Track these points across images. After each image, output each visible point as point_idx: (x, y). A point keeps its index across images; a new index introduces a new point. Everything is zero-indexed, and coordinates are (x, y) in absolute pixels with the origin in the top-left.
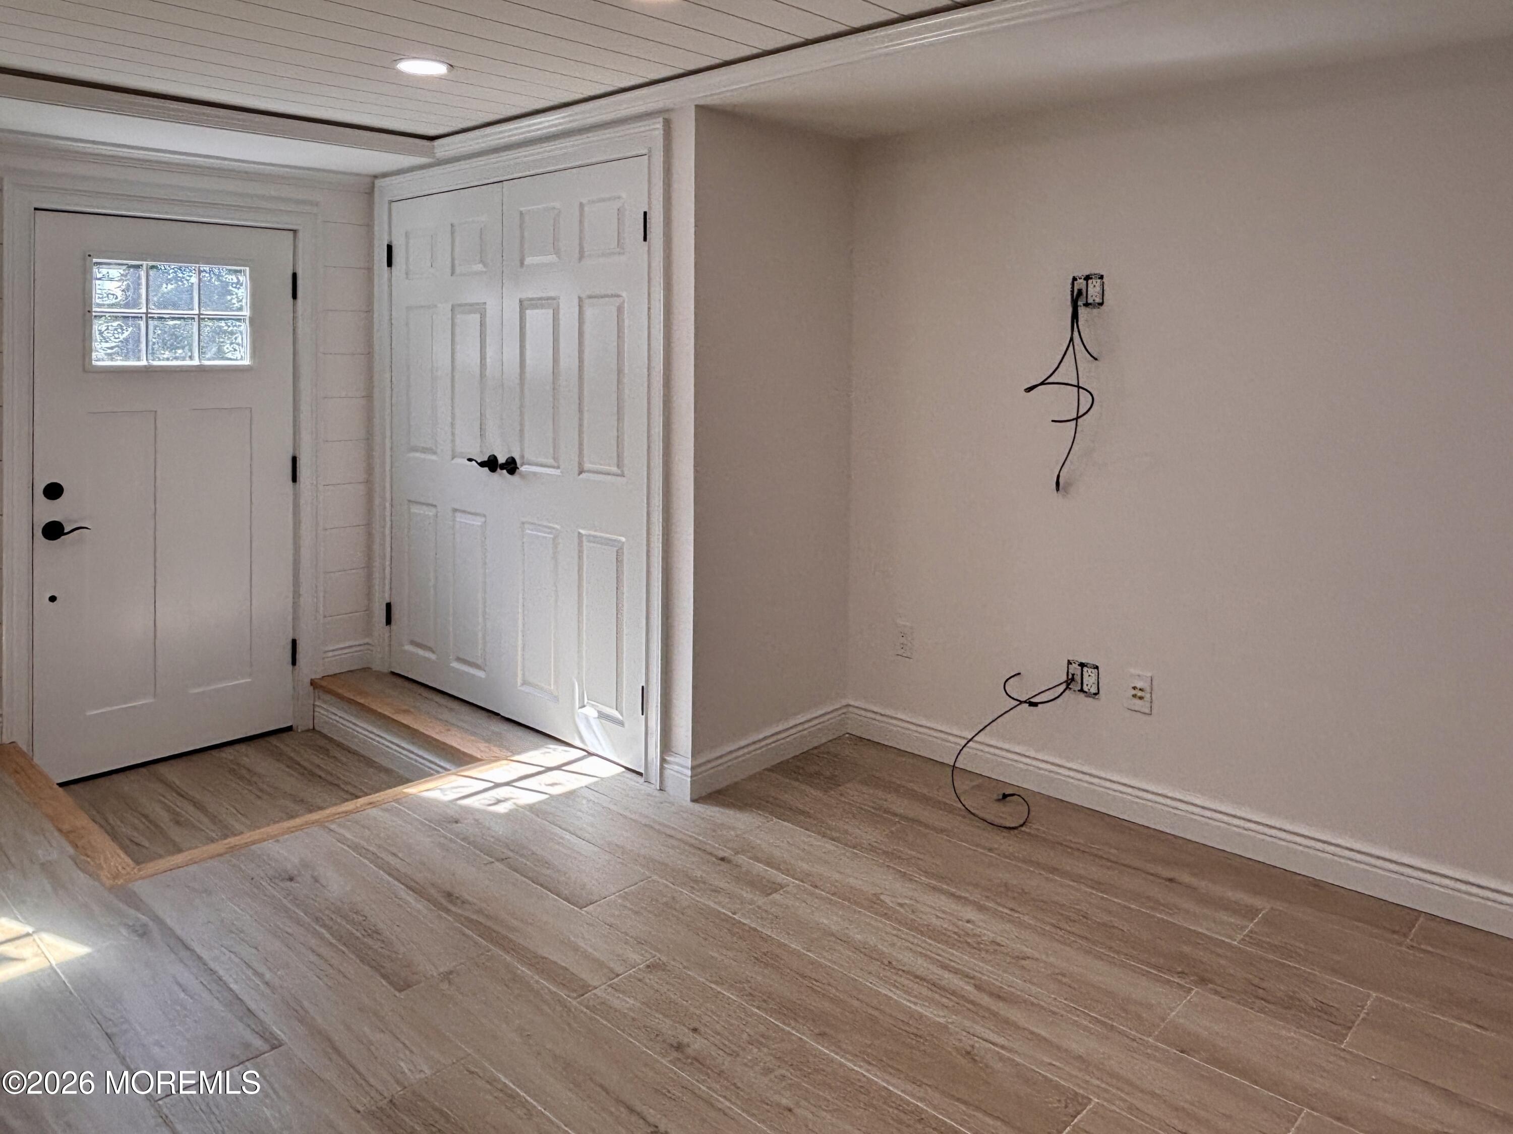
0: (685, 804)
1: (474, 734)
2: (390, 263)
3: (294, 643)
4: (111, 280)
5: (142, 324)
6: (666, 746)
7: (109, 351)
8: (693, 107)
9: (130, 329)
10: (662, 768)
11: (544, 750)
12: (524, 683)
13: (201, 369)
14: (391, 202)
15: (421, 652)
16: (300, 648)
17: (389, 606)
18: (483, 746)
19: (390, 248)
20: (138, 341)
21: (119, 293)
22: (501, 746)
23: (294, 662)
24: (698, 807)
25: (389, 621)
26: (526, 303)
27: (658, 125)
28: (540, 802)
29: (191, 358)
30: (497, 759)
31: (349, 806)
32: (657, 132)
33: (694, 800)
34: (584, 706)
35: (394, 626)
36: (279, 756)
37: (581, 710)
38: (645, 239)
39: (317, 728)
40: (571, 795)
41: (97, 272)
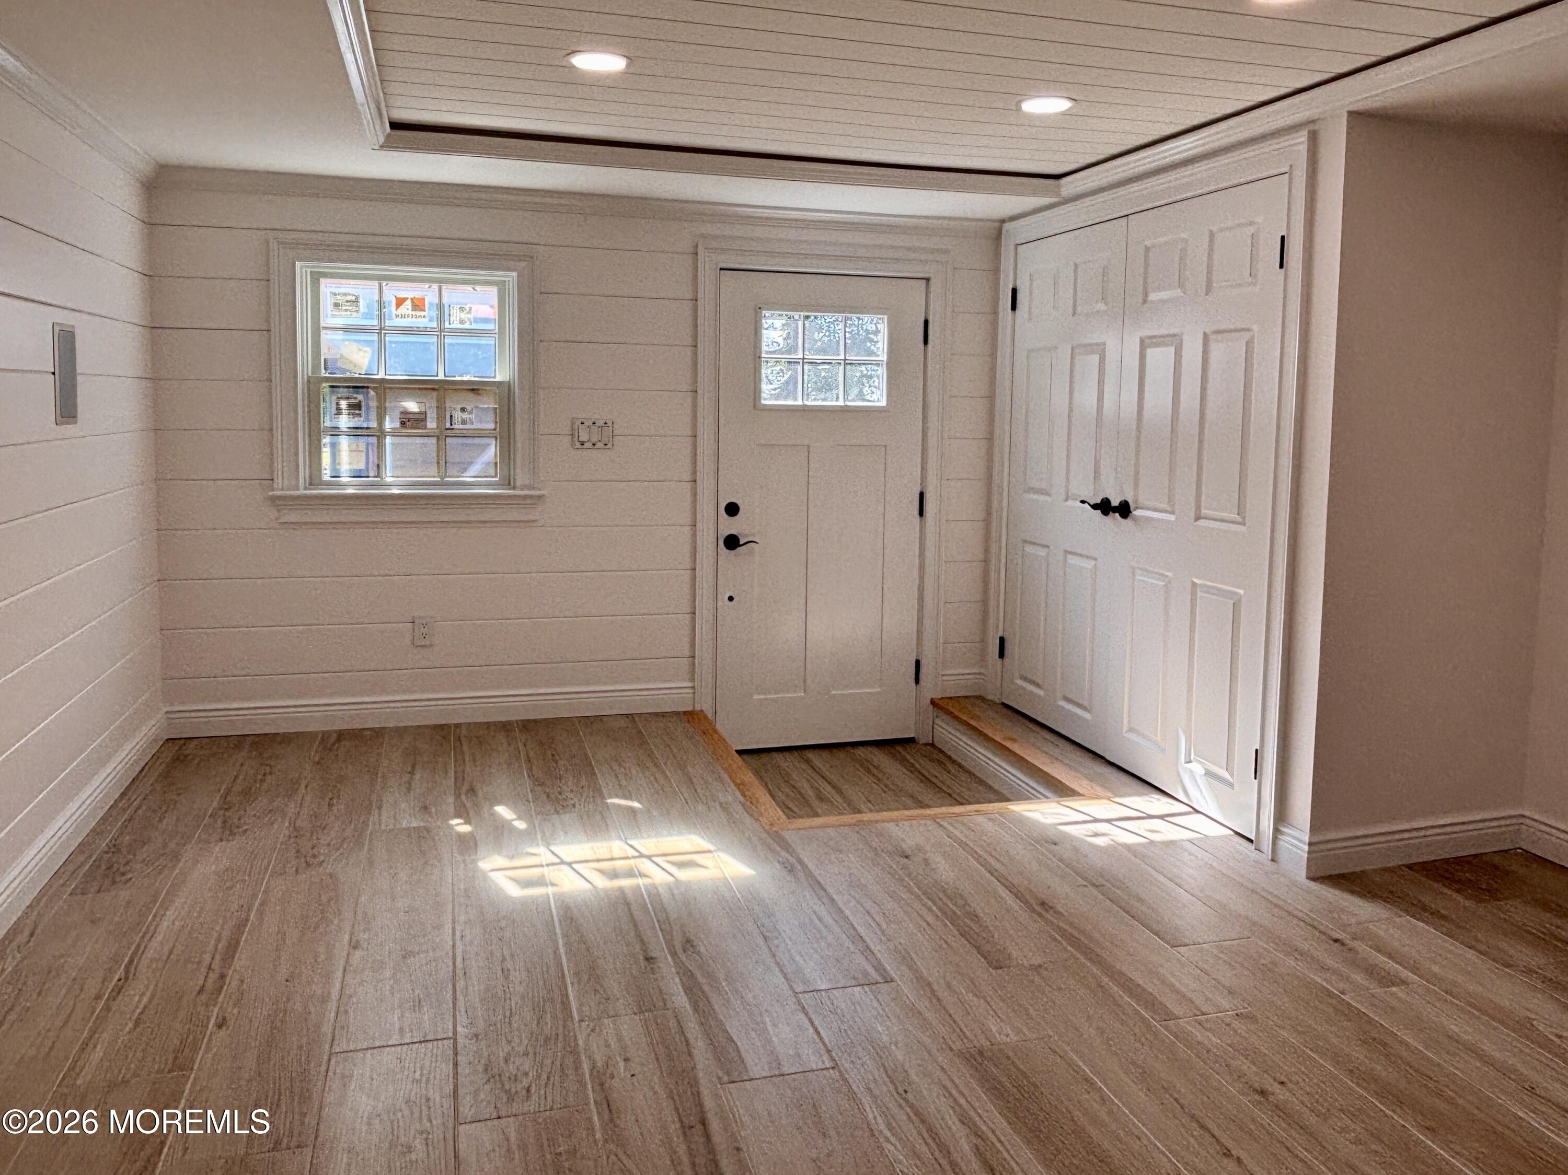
0: (1298, 878)
1: (1077, 771)
2: (1014, 307)
3: (918, 663)
4: (775, 329)
5: (799, 367)
6: (1281, 815)
7: (773, 392)
8: (1346, 115)
9: (790, 373)
10: (1275, 839)
11: (1147, 798)
12: (1131, 730)
13: (845, 410)
14: (1017, 245)
15: (1030, 687)
16: (923, 670)
17: (1002, 640)
18: (1085, 782)
19: (1014, 291)
20: (796, 383)
21: (781, 341)
22: (1103, 786)
23: (917, 680)
24: (1313, 885)
25: (1002, 655)
26: (1147, 341)
27: (1302, 137)
28: (1139, 844)
29: (837, 398)
30: (1098, 797)
31: (958, 809)
32: (1301, 147)
33: (1308, 878)
34: (1190, 762)
35: (1007, 660)
36: (903, 761)
37: (1187, 765)
38: (1281, 266)
39: (936, 743)
40: (1169, 844)
41: (766, 323)
